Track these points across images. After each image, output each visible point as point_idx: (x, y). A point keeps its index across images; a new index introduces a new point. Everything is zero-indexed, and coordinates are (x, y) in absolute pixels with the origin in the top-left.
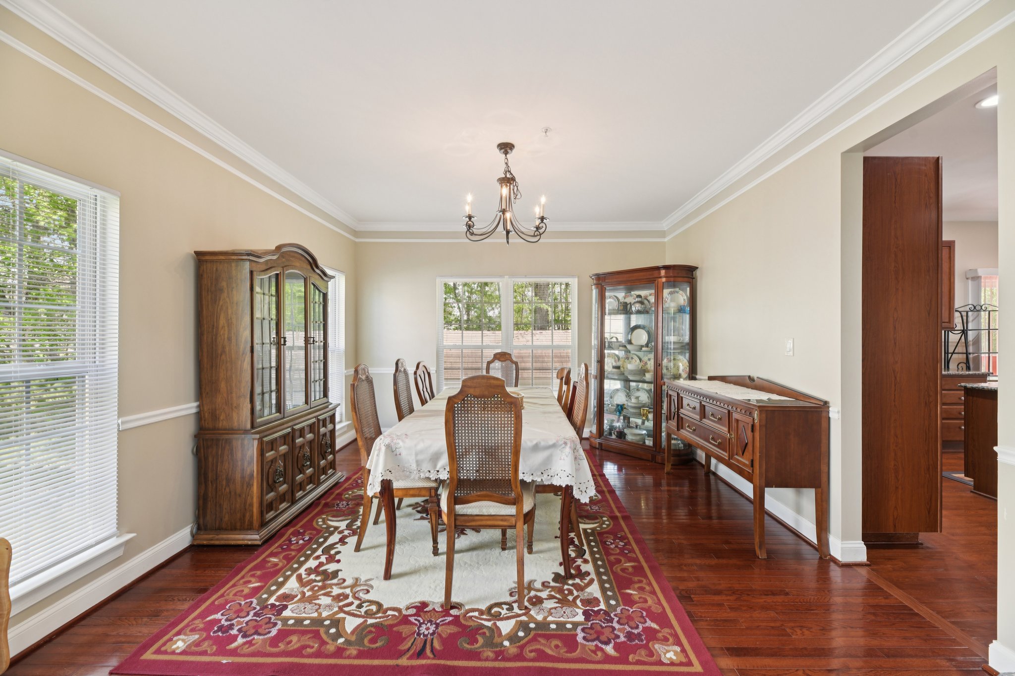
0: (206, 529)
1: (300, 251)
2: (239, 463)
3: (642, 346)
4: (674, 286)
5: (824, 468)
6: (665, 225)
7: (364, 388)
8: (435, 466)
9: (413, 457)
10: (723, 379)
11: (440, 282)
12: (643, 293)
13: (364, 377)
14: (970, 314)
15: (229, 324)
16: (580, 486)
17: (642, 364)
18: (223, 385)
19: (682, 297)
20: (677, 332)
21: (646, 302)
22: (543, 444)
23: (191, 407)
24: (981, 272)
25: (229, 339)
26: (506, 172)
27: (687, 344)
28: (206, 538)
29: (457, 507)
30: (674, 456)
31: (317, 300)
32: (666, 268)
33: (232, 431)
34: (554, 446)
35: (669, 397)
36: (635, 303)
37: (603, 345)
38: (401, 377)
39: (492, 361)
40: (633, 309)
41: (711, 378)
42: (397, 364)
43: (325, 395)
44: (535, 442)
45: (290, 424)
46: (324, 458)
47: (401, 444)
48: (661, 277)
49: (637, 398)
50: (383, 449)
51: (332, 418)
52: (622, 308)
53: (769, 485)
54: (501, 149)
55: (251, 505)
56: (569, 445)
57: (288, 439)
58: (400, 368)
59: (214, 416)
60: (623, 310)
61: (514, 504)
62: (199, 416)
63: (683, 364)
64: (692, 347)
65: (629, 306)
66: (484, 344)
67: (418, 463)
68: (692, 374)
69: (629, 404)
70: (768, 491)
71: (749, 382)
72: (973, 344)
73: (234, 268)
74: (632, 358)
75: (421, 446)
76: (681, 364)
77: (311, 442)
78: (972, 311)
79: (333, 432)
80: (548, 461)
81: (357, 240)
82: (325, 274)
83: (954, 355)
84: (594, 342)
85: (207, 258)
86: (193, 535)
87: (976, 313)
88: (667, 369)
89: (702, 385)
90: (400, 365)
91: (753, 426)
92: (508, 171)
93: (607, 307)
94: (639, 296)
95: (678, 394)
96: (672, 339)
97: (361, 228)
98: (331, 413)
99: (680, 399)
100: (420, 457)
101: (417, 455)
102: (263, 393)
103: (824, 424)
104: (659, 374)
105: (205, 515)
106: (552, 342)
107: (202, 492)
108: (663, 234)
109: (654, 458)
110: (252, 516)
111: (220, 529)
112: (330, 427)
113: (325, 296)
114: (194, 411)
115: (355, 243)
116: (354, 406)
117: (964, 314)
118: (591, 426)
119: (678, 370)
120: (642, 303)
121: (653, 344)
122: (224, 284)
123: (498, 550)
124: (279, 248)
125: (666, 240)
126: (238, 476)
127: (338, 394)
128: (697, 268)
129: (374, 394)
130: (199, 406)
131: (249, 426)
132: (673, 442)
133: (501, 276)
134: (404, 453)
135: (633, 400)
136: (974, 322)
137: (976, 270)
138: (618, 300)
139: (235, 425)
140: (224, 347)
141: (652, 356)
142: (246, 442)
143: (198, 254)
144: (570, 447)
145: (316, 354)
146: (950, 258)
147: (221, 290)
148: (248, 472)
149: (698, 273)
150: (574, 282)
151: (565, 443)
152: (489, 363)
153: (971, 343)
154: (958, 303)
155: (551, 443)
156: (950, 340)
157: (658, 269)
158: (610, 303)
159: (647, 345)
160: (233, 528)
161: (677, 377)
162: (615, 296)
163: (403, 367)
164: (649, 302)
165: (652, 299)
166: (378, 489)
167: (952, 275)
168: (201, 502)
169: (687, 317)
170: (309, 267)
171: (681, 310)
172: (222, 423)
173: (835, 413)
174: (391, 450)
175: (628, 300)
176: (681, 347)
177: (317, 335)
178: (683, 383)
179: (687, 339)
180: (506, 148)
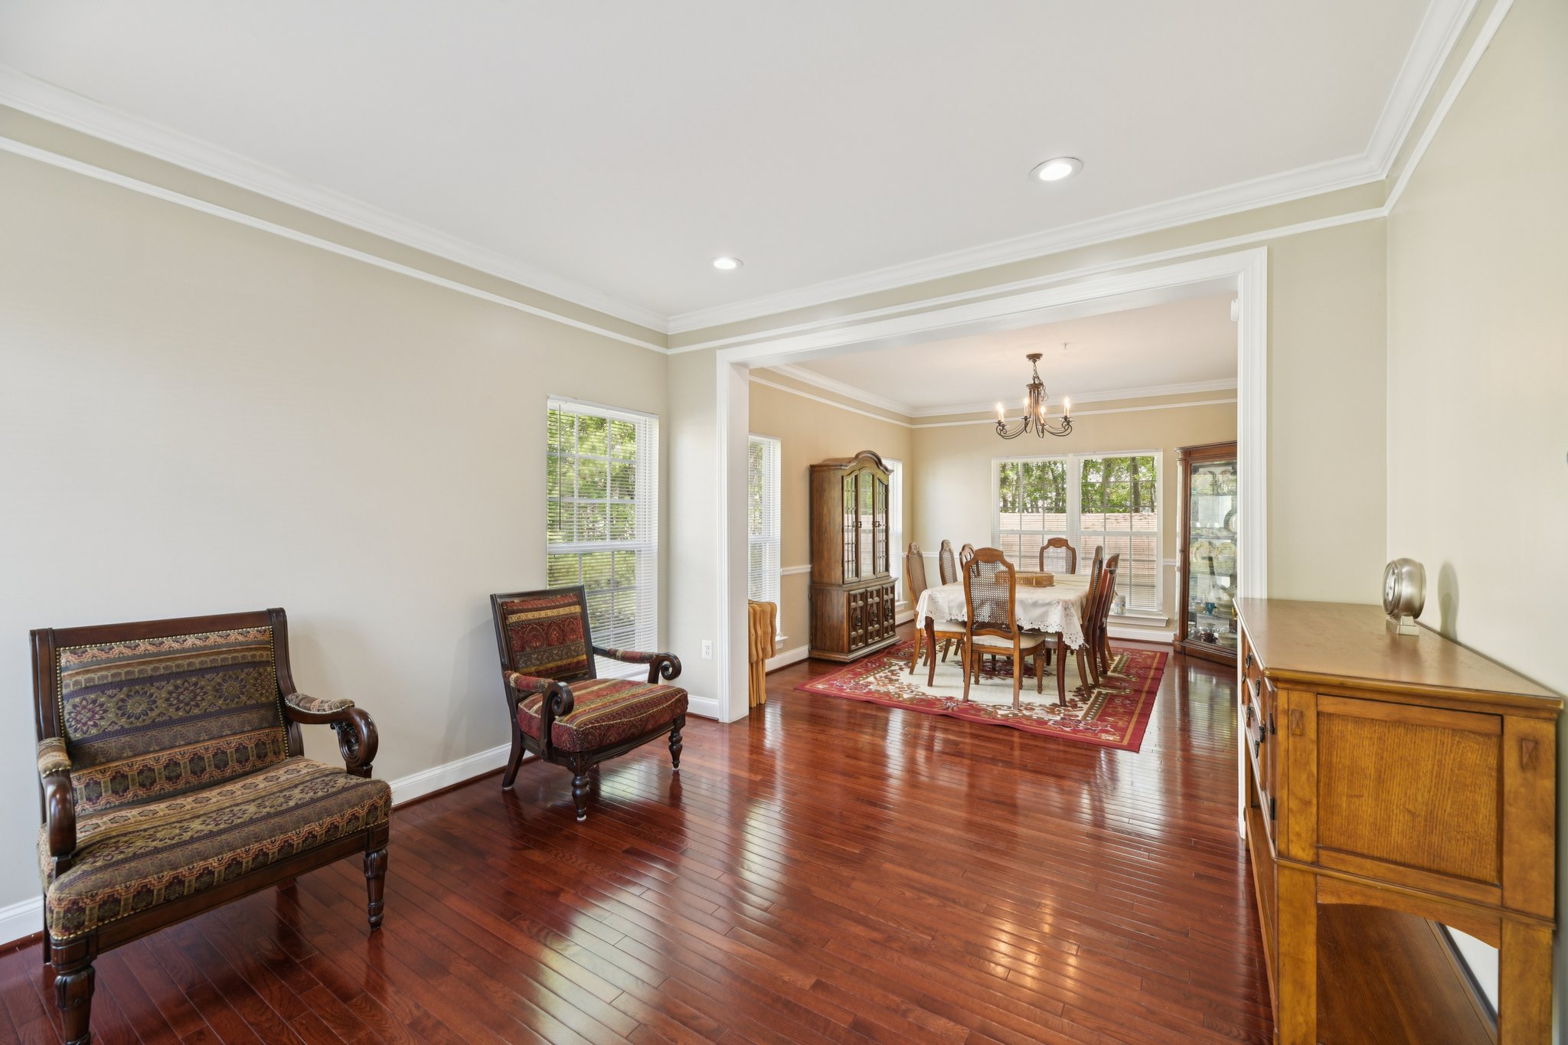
0: (816, 649)
1: (870, 455)
2: (836, 607)
7: (915, 559)
8: (961, 612)
9: (946, 605)
11: (995, 465)
13: (915, 552)
15: (829, 512)
16: (1071, 636)
18: (826, 553)
22: (1040, 602)
23: (806, 568)
25: (830, 523)
26: (1034, 379)
28: (817, 654)
29: (974, 638)
31: (881, 491)
33: (832, 585)
34: (1049, 604)
38: (946, 555)
39: (1047, 547)
42: (942, 544)
43: (887, 569)
44: (1034, 600)
45: (864, 586)
46: (887, 620)
50: (927, 597)
51: (893, 588)
54: (1030, 359)
55: (843, 636)
56: (1061, 604)
57: (864, 596)
58: (945, 548)
59: (821, 574)
61: (1012, 639)
62: (812, 573)
66: (1046, 529)
67: (950, 608)
73: (832, 475)
77: (878, 604)
79: (893, 600)
80: (1044, 615)
81: (913, 427)
82: (886, 469)
85: (817, 469)
86: (810, 652)
90: (945, 545)
92: (1036, 377)
97: (916, 415)
98: (891, 585)
100: (951, 604)
101: (948, 602)
102: (848, 561)
105: (816, 641)
106: (1131, 527)
107: (814, 623)
110: (843, 644)
111: (824, 650)
112: (891, 596)
113: (887, 487)
114: (809, 570)
115: (912, 430)
116: (909, 570)
118: (1176, 630)
122: (826, 486)
124: (857, 456)
126: (835, 616)
127: (897, 571)
129: (923, 566)
130: (812, 568)
131: (841, 582)
133: (1065, 454)
134: (940, 601)
139: (833, 581)
140: (826, 528)
142: (840, 592)
143: (812, 467)
144: (1062, 606)
145: (881, 536)
147: (825, 490)
148: (841, 613)
150: (1159, 458)
151: (1058, 603)
152: (1043, 549)
155: (1047, 602)
160: (832, 651)
163: (948, 546)
166: (924, 623)
168: (813, 630)
170: (876, 466)
172: (826, 580)
174: (931, 598)
177: (880, 518)
180: (1035, 357)
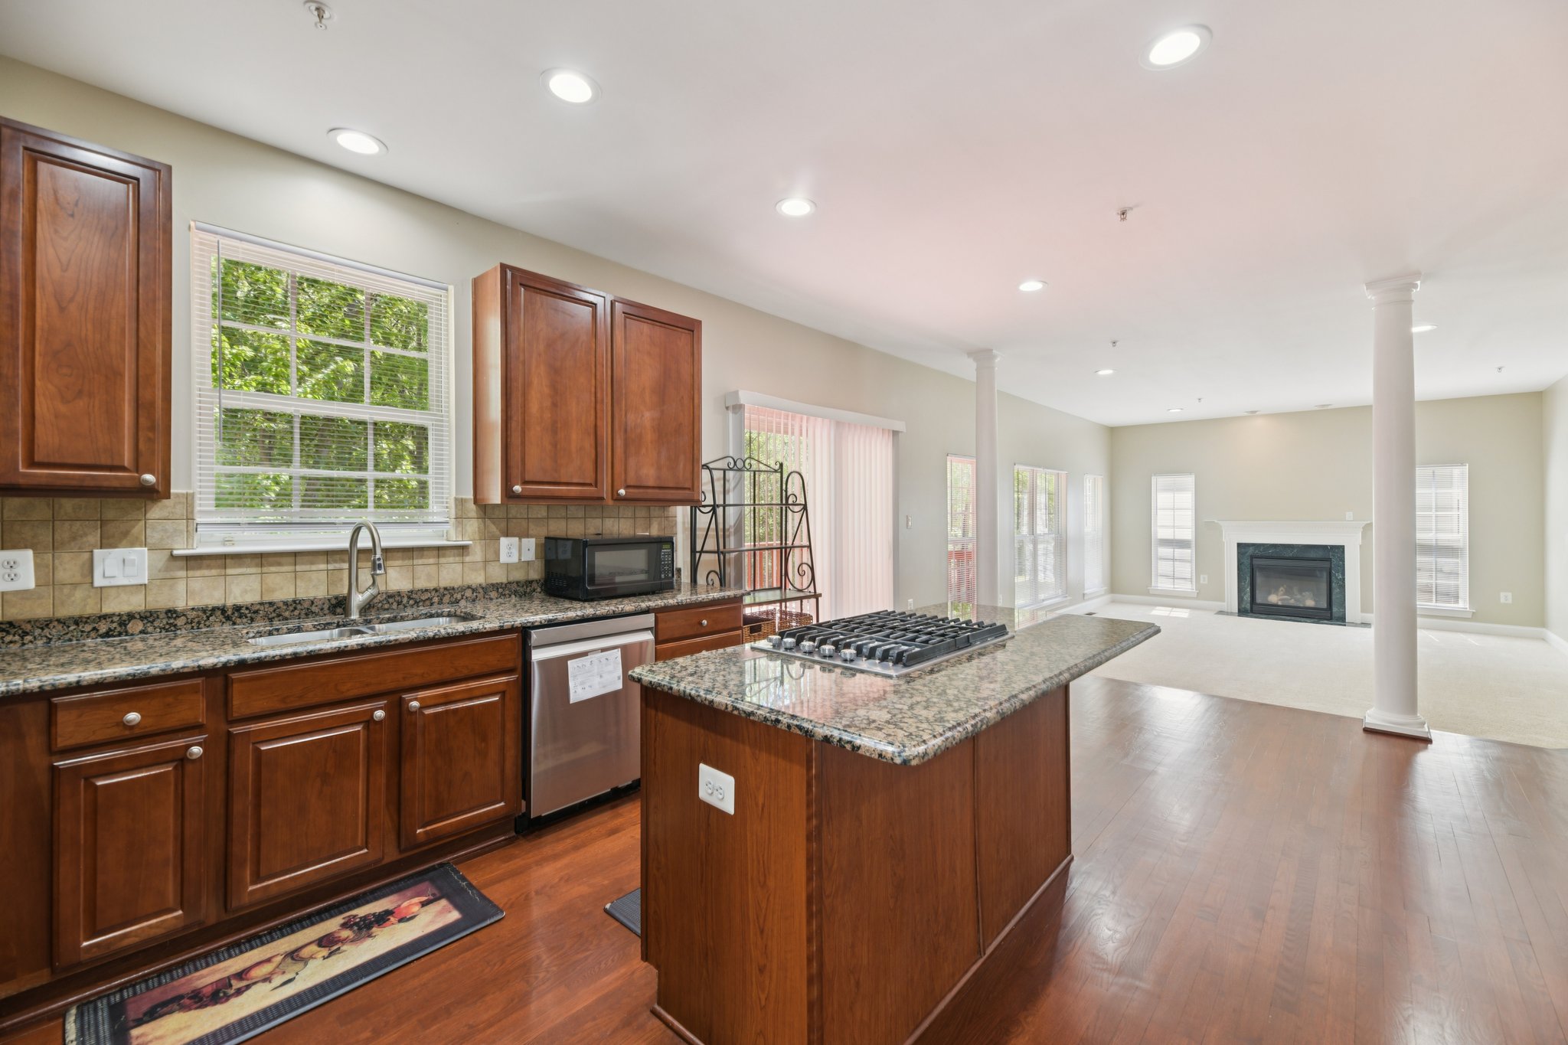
14: (730, 474)
24: (744, 397)
72: (735, 533)
78: (731, 469)
83: (703, 554)
87: (738, 473)
117: (718, 475)
136: (736, 490)
137: (736, 393)
146: (693, 354)
153: (732, 530)
154: (708, 453)
156: (698, 526)
167: (696, 391)
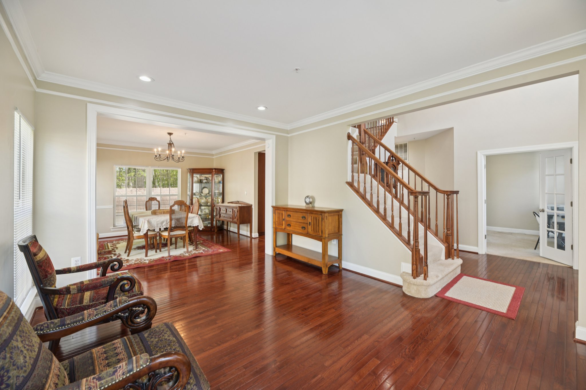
3: (207, 194)
4: (217, 174)
5: (251, 219)
6: (214, 152)
8: (162, 225)
9: (156, 223)
10: (232, 203)
11: (115, 167)
12: (207, 176)
16: (200, 226)
17: (206, 200)
19: (220, 178)
20: (218, 189)
21: (208, 179)
22: (191, 217)
26: (170, 141)
27: (222, 193)
29: (171, 233)
30: (218, 228)
32: (215, 169)
34: (194, 217)
35: (217, 209)
36: (204, 179)
37: (193, 194)
40: (204, 181)
41: (228, 203)
47: (152, 220)
48: (213, 172)
49: (205, 211)
50: (146, 222)
52: (199, 181)
53: (241, 224)
54: (168, 134)
60: (200, 182)
61: (185, 230)
63: (220, 200)
64: (223, 194)
65: (202, 181)
66: (138, 194)
67: (157, 224)
68: (223, 202)
69: (202, 214)
70: (240, 225)
71: (238, 202)
74: (203, 198)
75: (158, 220)
76: (219, 199)
84: (189, 193)
88: (215, 201)
89: (226, 204)
91: (238, 211)
92: (171, 141)
93: (194, 180)
94: (206, 177)
95: (219, 207)
96: (217, 191)
99: (220, 209)
100: (158, 223)
101: (157, 222)
103: (251, 210)
104: (213, 203)
106: (170, 193)
108: (213, 155)
109: (211, 229)
119: (219, 201)
120: (207, 179)
121: (211, 193)
123: (175, 250)
125: (214, 157)
128: (224, 169)
132: (217, 224)
135: (204, 212)
138: (198, 178)
141: (210, 197)
149: (225, 171)
150: (180, 171)
152: (147, 202)
157: (212, 169)
158: (195, 179)
159: (209, 193)
161: (218, 203)
162: (197, 177)
164: (209, 179)
165: (210, 178)
169: (221, 185)
171: (219, 182)
173: (253, 207)
175: (202, 178)
176: (219, 194)
178: (220, 204)
179: (221, 191)
180: (170, 134)
